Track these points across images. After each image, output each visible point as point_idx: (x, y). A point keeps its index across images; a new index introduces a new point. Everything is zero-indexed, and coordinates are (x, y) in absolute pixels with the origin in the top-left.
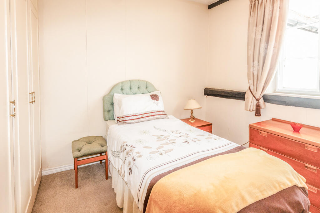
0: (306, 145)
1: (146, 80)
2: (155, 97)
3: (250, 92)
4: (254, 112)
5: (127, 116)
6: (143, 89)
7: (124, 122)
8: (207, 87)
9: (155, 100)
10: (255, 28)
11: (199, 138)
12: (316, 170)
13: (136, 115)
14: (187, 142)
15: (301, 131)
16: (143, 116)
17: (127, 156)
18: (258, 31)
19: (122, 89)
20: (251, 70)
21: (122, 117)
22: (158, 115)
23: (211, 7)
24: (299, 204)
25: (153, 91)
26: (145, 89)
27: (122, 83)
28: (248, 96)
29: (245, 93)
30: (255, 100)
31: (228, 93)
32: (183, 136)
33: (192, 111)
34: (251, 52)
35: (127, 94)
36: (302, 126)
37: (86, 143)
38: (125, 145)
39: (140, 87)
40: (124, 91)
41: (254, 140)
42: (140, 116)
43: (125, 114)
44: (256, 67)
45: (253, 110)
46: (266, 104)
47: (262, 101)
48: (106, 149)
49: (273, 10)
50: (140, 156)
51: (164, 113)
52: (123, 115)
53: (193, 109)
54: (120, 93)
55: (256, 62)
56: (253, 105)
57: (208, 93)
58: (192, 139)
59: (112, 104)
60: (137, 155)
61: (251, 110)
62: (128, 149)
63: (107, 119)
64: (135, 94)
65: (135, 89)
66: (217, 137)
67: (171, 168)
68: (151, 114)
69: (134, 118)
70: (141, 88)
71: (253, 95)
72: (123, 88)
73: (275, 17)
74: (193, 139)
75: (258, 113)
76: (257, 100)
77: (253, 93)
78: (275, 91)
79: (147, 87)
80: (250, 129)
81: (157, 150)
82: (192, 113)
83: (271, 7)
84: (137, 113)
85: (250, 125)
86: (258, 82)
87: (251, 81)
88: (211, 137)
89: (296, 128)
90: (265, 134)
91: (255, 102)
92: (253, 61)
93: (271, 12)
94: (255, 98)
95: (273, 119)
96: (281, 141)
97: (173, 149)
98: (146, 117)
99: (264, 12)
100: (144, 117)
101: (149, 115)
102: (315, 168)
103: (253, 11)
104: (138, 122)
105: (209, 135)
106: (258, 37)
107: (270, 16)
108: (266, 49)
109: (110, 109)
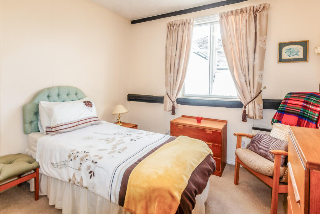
0: (206, 130)
1: (76, 87)
2: (88, 104)
3: (168, 97)
4: (171, 112)
5: (61, 125)
6: (73, 96)
7: (57, 131)
8: (130, 93)
9: (89, 106)
10: (171, 47)
11: (140, 135)
12: (211, 145)
13: (71, 123)
14: (134, 141)
15: (201, 122)
16: (78, 123)
17: (81, 162)
18: (174, 50)
19: (48, 96)
20: (169, 79)
21: (54, 127)
22: (93, 121)
23: (134, 22)
24: (213, 163)
25: (83, 98)
26: (74, 96)
27: (49, 89)
28: (166, 99)
29: (164, 97)
30: (172, 103)
31: (150, 98)
32: (126, 136)
33: (119, 115)
34: (168, 66)
35: (54, 102)
36: (202, 119)
37: (4, 165)
38: (75, 152)
39: (69, 94)
40: (51, 99)
41: (174, 132)
42: (75, 124)
43: (59, 122)
44: (172, 77)
45: (170, 110)
46: (179, 105)
47: (175, 103)
48: (38, 165)
49: (183, 36)
50: (101, 158)
51: (98, 119)
52: (56, 124)
53: (121, 114)
54: (46, 101)
55: (172, 73)
56: (170, 107)
57: (131, 98)
58: (135, 137)
59: (37, 113)
60: (97, 157)
61: (169, 111)
62: (81, 155)
63: (29, 132)
64: (64, 101)
65: (64, 96)
66: (154, 133)
67: (136, 160)
68: (86, 121)
69: (69, 127)
70: (71, 95)
71: (170, 99)
72: (50, 95)
73: (185, 41)
74: (137, 137)
75: (173, 113)
76: (173, 102)
77: (170, 97)
78: (183, 96)
79: (76, 94)
80: (171, 125)
81: (113, 150)
82: (119, 117)
83: (182, 34)
84: (72, 120)
85: (171, 122)
86: (174, 89)
87: (169, 88)
88: (149, 133)
89: (199, 120)
90: (181, 127)
91: (172, 104)
92: (170, 73)
93: (182, 37)
94: (172, 101)
95: (183, 116)
96: (191, 130)
97: (126, 147)
98: (81, 124)
99: (177, 36)
100: (80, 124)
101: (84, 121)
102: (211, 144)
103: (169, 34)
104: (74, 130)
105: (147, 133)
106: (174, 55)
107: (181, 40)
108: (179, 64)
109: (33, 120)
